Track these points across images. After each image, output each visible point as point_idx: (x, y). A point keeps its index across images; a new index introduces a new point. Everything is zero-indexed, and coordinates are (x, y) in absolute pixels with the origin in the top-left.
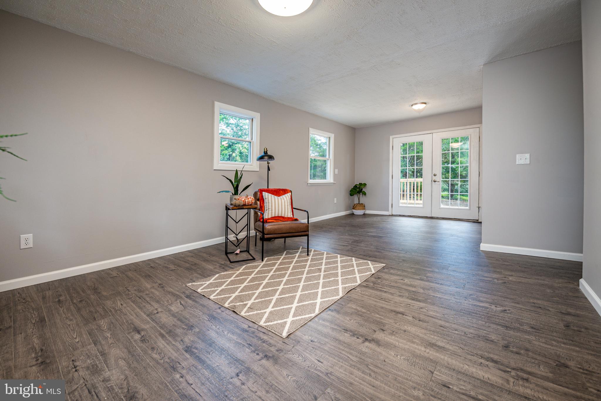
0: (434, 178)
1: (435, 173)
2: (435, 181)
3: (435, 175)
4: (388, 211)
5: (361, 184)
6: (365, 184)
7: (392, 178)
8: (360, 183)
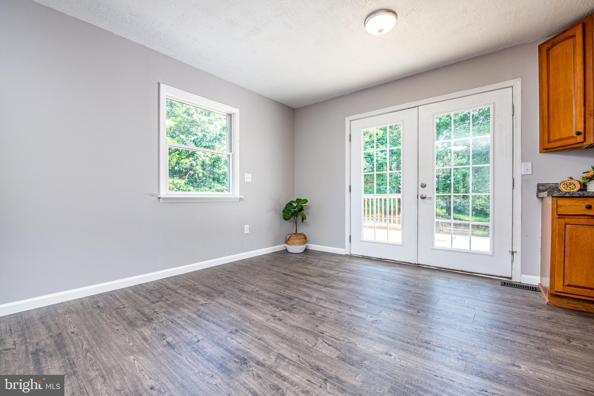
0: (423, 192)
1: (425, 182)
2: (423, 198)
3: (424, 186)
4: (344, 247)
5: (299, 200)
6: (306, 201)
7: (350, 191)
8: (297, 199)
